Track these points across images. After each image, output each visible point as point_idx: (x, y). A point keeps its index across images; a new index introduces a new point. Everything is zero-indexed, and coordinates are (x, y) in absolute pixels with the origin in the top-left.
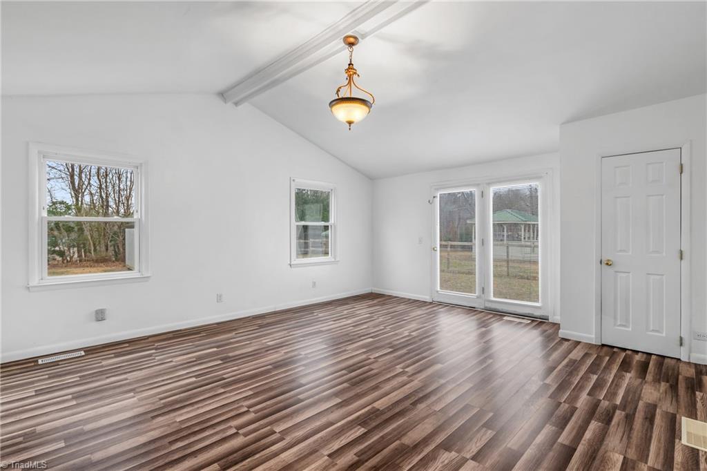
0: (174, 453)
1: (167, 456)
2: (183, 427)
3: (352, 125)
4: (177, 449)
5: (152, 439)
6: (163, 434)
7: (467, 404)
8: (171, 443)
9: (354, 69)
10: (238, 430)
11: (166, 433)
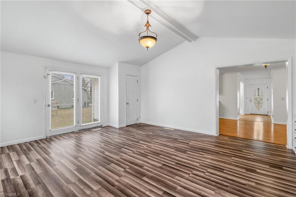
0: (230, 183)
1: (233, 184)
2: (216, 188)
3: (148, 48)
4: (228, 183)
5: (231, 194)
6: (226, 192)
8: (227, 186)
9: (149, 24)
11: (225, 192)
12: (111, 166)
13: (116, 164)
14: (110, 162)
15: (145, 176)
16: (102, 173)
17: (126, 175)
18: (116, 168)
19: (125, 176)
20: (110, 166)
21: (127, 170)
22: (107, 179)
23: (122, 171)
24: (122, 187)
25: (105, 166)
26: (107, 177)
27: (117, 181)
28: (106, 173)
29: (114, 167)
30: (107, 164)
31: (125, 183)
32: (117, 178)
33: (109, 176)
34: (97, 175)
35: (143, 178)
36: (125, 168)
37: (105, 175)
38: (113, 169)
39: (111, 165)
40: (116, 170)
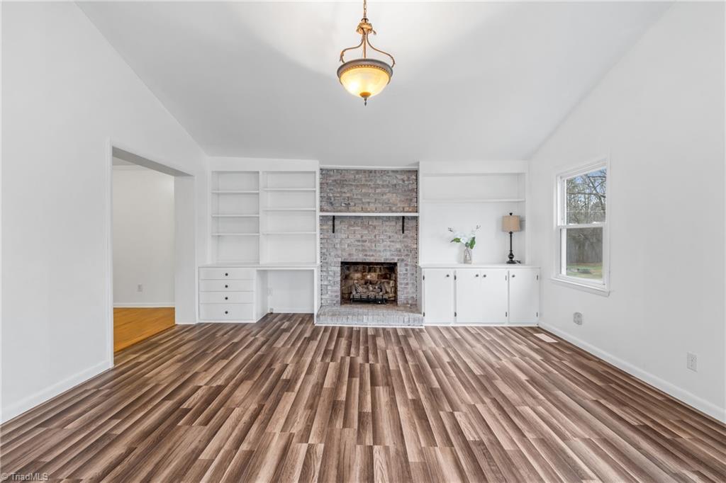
7: (206, 425)
10: (351, 358)
12: (477, 433)
13: (460, 432)
14: (473, 447)
15: (431, 388)
16: (507, 428)
17: (459, 402)
18: (469, 426)
19: (463, 401)
20: (479, 437)
21: (448, 409)
22: (500, 412)
23: (460, 413)
24: (481, 393)
25: (491, 443)
26: (499, 417)
27: (483, 402)
28: (498, 425)
29: (471, 429)
30: (484, 444)
31: (474, 395)
32: (480, 407)
33: (494, 415)
34: (520, 429)
35: (439, 387)
36: (449, 414)
37: (501, 421)
38: (476, 426)
39: (476, 436)
40: (473, 421)
